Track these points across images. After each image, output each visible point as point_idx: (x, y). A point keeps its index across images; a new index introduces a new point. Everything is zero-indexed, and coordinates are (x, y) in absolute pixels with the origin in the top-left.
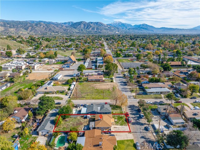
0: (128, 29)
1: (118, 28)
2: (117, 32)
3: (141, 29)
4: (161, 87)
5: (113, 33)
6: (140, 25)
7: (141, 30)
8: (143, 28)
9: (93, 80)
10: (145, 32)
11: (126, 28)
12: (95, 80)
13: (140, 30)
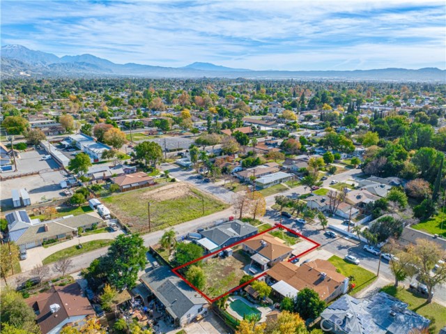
0: (49, 66)
1: (22, 63)
2: (22, 73)
3: (82, 66)
4: (270, 173)
5: (11, 75)
6: (78, 56)
7: (84, 69)
8: (87, 65)
9: (133, 185)
10: (93, 72)
11: (45, 63)
12: (137, 184)
13: (80, 68)
